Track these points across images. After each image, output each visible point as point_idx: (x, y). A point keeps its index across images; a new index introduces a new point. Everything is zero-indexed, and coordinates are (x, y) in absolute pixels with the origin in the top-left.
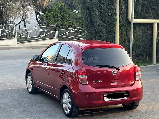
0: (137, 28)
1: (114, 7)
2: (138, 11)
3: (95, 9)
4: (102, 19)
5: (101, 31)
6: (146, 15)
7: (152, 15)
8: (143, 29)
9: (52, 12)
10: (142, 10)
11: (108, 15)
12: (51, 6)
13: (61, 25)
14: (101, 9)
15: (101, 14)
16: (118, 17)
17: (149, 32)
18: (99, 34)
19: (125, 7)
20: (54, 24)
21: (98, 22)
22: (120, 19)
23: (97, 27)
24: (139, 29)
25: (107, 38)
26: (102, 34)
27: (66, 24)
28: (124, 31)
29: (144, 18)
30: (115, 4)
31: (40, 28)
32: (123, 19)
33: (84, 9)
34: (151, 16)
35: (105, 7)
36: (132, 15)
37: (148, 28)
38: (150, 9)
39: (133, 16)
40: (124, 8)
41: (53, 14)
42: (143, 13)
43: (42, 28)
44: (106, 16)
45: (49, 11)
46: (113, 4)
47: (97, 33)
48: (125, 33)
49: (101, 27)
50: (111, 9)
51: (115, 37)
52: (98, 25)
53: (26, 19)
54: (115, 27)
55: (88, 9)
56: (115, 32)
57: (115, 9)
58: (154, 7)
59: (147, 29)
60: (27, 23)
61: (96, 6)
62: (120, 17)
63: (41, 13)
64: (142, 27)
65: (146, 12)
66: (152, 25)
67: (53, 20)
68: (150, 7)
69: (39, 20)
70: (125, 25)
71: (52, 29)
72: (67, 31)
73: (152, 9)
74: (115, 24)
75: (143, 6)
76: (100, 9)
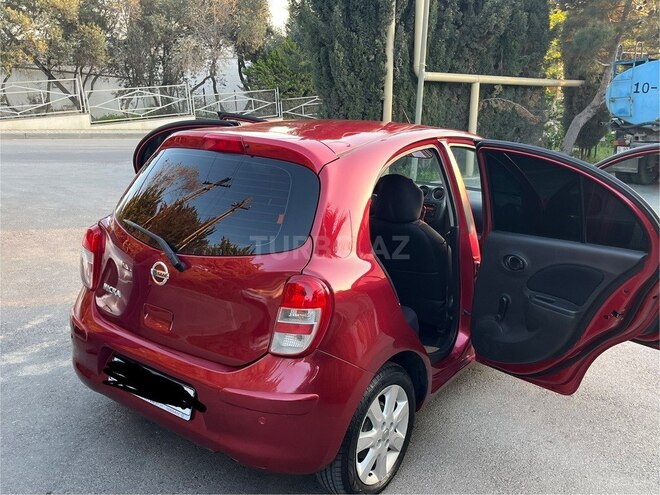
0: (435, 93)
1: (382, 41)
2: (438, 53)
3: (337, 45)
4: (352, 69)
5: (350, 97)
6: (457, 64)
7: (471, 64)
8: (448, 96)
9: (269, 61)
10: (447, 50)
11: (368, 59)
12: (269, 48)
13: (289, 90)
14: (351, 43)
15: (350, 57)
16: (390, 66)
17: (462, 104)
18: (346, 103)
19: (408, 43)
20: (274, 87)
21: (344, 77)
22: (395, 71)
23: (342, 88)
24: (440, 95)
25: (364, 114)
26: (351, 105)
27: (299, 88)
28: (403, 98)
29: (452, 70)
30: (383, 34)
31: (245, 95)
32: (401, 70)
33: (314, 45)
34: (468, 67)
35: (361, 40)
36: (421, 61)
37: (460, 93)
38: (466, 50)
39: (424, 64)
40: (404, 45)
41: (272, 65)
42: (449, 59)
43: (251, 95)
44: (363, 61)
45: (264, 58)
46: (379, 33)
47: (341, 102)
48: (406, 103)
49: (349, 86)
50: (375, 46)
51: (382, 114)
52: (343, 84)
53: (215, 74)
54: (383, 89)
55: (322, 44)
56: (382, 102)
57: (385, 45)
58: (476, 46)
59: (458, 96)
60: (218, 84)
61: (340, 39)
62: (394, 66)
63: (248, 64)
64: (446, 90)
65: (457, 58)
66: (468, 86)
67: (272, 78)
68: (467, 45)
69: (245, 77)
70: (405, 84)
71: (270, 96)
72: (301, 102)
73: (472, 50)
74: (383, 82)
75: (449, 42)
76: (348, 45)
